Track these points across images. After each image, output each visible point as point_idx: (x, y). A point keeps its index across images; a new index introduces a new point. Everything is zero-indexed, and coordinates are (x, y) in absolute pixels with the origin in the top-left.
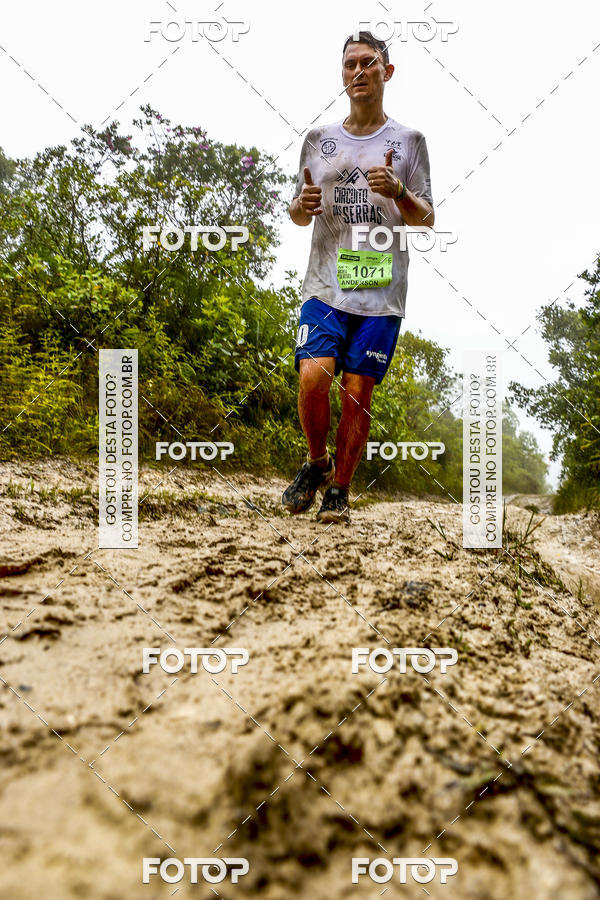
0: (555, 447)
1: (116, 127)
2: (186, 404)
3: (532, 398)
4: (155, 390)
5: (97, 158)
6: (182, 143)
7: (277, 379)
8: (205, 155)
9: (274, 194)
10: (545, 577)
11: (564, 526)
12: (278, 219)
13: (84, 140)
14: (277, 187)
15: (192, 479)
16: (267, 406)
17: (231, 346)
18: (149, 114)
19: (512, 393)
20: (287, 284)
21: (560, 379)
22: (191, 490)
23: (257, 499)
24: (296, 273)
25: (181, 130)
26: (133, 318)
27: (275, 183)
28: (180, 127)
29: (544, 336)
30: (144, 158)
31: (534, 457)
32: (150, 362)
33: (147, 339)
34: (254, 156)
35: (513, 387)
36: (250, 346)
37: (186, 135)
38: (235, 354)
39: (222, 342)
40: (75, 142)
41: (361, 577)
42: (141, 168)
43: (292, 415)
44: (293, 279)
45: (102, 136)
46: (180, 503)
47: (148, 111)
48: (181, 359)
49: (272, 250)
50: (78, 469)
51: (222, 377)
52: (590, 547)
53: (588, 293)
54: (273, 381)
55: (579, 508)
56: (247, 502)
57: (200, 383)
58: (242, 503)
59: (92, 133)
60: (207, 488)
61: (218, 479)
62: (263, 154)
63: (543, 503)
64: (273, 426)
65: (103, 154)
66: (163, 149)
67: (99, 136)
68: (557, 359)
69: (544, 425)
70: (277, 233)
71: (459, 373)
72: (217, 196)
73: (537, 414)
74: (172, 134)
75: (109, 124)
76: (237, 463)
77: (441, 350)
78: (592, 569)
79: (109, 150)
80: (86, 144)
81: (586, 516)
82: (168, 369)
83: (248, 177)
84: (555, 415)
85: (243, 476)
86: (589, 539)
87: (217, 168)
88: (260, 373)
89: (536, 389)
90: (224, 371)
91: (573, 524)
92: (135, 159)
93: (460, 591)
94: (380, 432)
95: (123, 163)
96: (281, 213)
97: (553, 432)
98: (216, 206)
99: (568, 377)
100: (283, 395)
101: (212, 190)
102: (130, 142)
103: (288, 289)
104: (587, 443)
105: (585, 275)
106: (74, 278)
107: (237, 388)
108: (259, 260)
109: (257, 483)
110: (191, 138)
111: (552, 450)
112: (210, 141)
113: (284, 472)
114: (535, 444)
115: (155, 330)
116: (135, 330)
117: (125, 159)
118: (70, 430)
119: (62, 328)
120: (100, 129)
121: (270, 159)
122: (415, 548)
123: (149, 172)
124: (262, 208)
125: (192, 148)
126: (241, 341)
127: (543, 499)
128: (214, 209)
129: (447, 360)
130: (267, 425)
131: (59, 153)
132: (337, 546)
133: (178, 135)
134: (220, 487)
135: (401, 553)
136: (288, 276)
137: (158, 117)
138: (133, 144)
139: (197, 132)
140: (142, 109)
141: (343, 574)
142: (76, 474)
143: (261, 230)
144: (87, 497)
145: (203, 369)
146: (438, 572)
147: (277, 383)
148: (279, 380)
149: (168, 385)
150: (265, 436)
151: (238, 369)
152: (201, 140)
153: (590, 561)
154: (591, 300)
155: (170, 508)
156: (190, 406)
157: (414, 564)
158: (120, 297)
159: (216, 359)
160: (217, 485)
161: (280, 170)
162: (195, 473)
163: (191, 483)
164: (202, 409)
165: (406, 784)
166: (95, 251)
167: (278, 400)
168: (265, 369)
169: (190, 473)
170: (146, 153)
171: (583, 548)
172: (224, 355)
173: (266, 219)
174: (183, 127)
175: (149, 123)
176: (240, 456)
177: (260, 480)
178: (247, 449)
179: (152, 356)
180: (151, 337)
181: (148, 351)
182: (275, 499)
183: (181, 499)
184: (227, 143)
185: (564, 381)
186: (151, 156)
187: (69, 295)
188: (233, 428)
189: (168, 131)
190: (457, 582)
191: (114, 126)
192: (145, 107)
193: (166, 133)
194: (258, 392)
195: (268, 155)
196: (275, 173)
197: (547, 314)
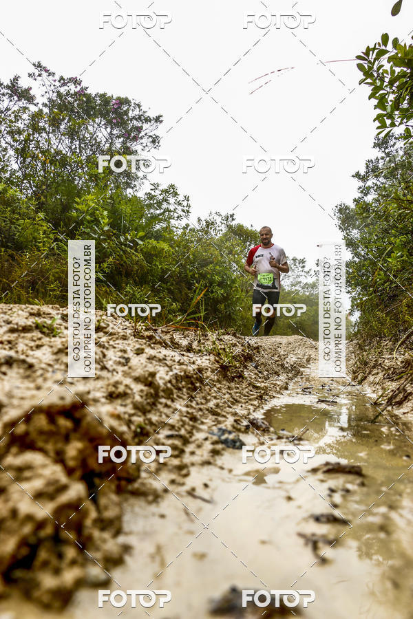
1: (17, 80)
7: (136, 256)
9: (140, 130)
12: (147, 149)
16: (128, 275)
17: (99, 231)
18: (39, 69)
25: (64, 80)
27: (143, 123)
28: (62, 78)
29: (340, 228)
34: (126, 101)
36: (113, 231)
37: (68, 84)
38: (102, 237)
39: (91, 228)
42: (41, 111)
44: (157, 191)
45: (8, 87)
47: (39, 66)
48: (57, 240)
53: (360, 188)
62: (133, 102)
65: (11, 100)
66: (56, 97)
67: (5, 87)
74: (57, 84)
75: (12, 78)
79: (15, 98)
88: (125, 252)
92: (34, 104)
94: (220, 295)
96: (148, 144)
100: (141, 267)
102: (31, 92)
107: (104, 262)
110: (73, 88)
111: (350, 308)
112: (86, 89)
115: (37, 219)
120: (7, 82)
121: (138, 105)
123: (46, 113)
124: (129, 138)
125: (76, 94)
126: (106, 228)
130: (128, 289)
133: (62, 84)
136: (153, 187)
137: (46, 71)
138: (33, 93)
139: (75, 81)
140: (34, 65)
147: (136, 259)
151: (105, 248)
152: (79, 87)
154: (362, 192)
161: (144, 112)
167: (137, 271)
174: (65, 77)
175: (40, 75)
189: (55, 81)
191: (16, 79)
192: (36, 64)
193: (54, 83)
194: (122, 265)
195: (137, 103)
196: (142, 115)
197: (340, 211)
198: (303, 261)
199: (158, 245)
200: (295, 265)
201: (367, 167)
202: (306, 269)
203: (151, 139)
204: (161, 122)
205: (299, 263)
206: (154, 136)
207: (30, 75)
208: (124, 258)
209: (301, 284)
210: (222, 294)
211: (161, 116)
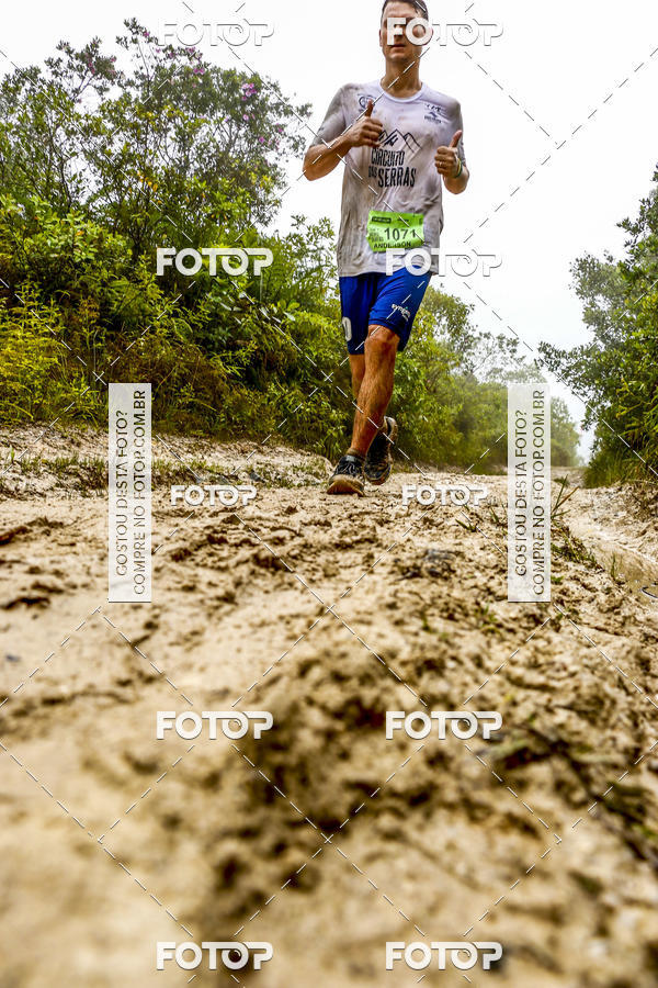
0: (587, 415)
1: (97, 46)
2: (182, 364)
3: (563, 360)
4: (147, 350)
5: (77, 82)
6: (173, 66)
7: (282, 338)
8: (201, 81)
9: (279, 129)
10: (575, 552)
11: (596, 500)
12: (284, 157)
13: (60, 60)
14: (283, 120)
15: (190, 447)
16: (272, 367)
17: (232, 300)
18: (134, 30)
19: (542, 355)
20: (294, 231)
21: (595, 340)
22: (187, 459)
23: (261, 469)
24: (304, 219)
25: (173, 50)
26: (121, 268)
27: (280, 115)
28: (170, 47)
29: (579, 292)
30: (130, 83)
31: (565, 426)
32: (141, 317)
33: (137, 292)
34: (256, 83)
35: (544, 348)
36: (252, 300)
37: (179, 57)
38: (235, 309)
39: (221, 295)
40: (49, 63)
41: (378, 546)
42: (127, 95)
43: (299, 377)
44: (301, 226)
45: (81, 57)
46: (177, 473)
47: (133, 26)
48: (176, 315)
49: (277, 192)
50: (63, 437)
51: (222, 334)
52: (624, 523)
53: (628, 244)
54: (279, 341)
55: (613, 481)
56: (251, 472)
57: (197, 341)
58: (244, 474)
59: (69, 52)
60: (206, 457)
61: (218, 448)
62: (265, 81)
63: (573, 476)
64: (279, 390)
65: (83, 78)
66: (152, 72)
67: (77, 57)
68: (593, 318)
69: (576, 390)
70: (283, 172)
71: (483, 332)
72: (215, 131)
73: (569, 378)
74: (162, 55)
75: (89, 42)
76: (239, 429)
77: (464, 306)
78: (626, 547)
79: (90, 73)
80: (63, 66)
81: (620, 490)
82: (162, 326)
83: (249, 108)
84: (588, 380)
85: (245, 444)
86: (622, 514)
87: (213, 96)
88: (264, 330)
89: (569, 351)
90: (224, 329)
91: (606, 498)
92: (120, 85)
93: (485, 563)
95: (107, 90)
96: (287, 150)
97: (585, 399)
98: (214, 141)
99: (604, 338)
100: (289, 355)
101: (208, 122)
102: (114, 64)
103: (295, 236)
104: (622, 411)
105: (625, 224)
106: (54, 223)
107: (239, 347)
108: (262, 204)
109: (261, 452)
110: (184, 60)
111: (584, 418)
112: (206, 65)
113: (291, 440)
114: (566, 412)
115: (146, 282)
116: (124, 282)
117: (109, 85)
118: (53, 394)
119: (41, 280)
120: (79, 48)
121: (274, 86)
122: (435, 519)
123: (136, 100)
124: (265, 144)
125: (186, 73)
126: (242, 295)
127: (574, 472)
128: (212, 144)
129: (472, 318)
130: (272, 388)
131: (33, 74)
132: (351, 516)
133: (168, 57)
134: (220, 456)
135: (420, 524)
136: (295, 222)
137: (146, 34)
138: (117, 66)
139: (190, 53)
140: (127, 24)
141: (358, 542)
142: (61, 443)
143: (265, 169)
144: (74, 467)
145: (201, 325)
146: (460, 544)
147: (283, 342)
148: (286, 339)
149: (161, 343)
150: (269, 400)
151: (239, 326)
152: (196, 62)
153: (623, 538)
154: (632, 252)
155: (165, 479)
156: (186, 367)
157: (434, 535)
158: (106, 245)
159: (214, 315)
160: (217, 454)
161: (286, 99)
162: (193, 441)
163: (188, 452)
164: (200, 370)
165: (432, 752)
166: (77, 191)
167: (283, 360)
168: (269, 326)
169: (186, 441)
170: (133, 77)
171: (617, 524)
172: (224, 310)
173: (270, 157)
174: (175, 47)
175: (135, 41)
176: (242, 422)
177: (265, 448)
178: (249, 414)
179: (143, 311)
180: (141, 290)
181: (139, 305)
182: (280, 469)
183: (178, 469)
184: (226, 67)
185: (600, 342)
186: (139, 82)
187: (49, 242)
188: (235, 392)
189: (158, 51)
190: (482, 553)
191: (95, 45)
192: (130, 22)
193: (155, 54)
194: (262, 352)
195: (272, 83)
196: (280, 104)
197: (582, 267)
198: (515, 343)
199: (313, 320)
200: (501, 347)
201: (642, 213)
202: (518, 355)
203: (292, 142)
204: (309, 115)
205: (508, 345)
206: (297, 139)
207: (119, 40)
208: (266, 341)
209: (503, 373)
210: (399, 396)
211: (311, 106)
